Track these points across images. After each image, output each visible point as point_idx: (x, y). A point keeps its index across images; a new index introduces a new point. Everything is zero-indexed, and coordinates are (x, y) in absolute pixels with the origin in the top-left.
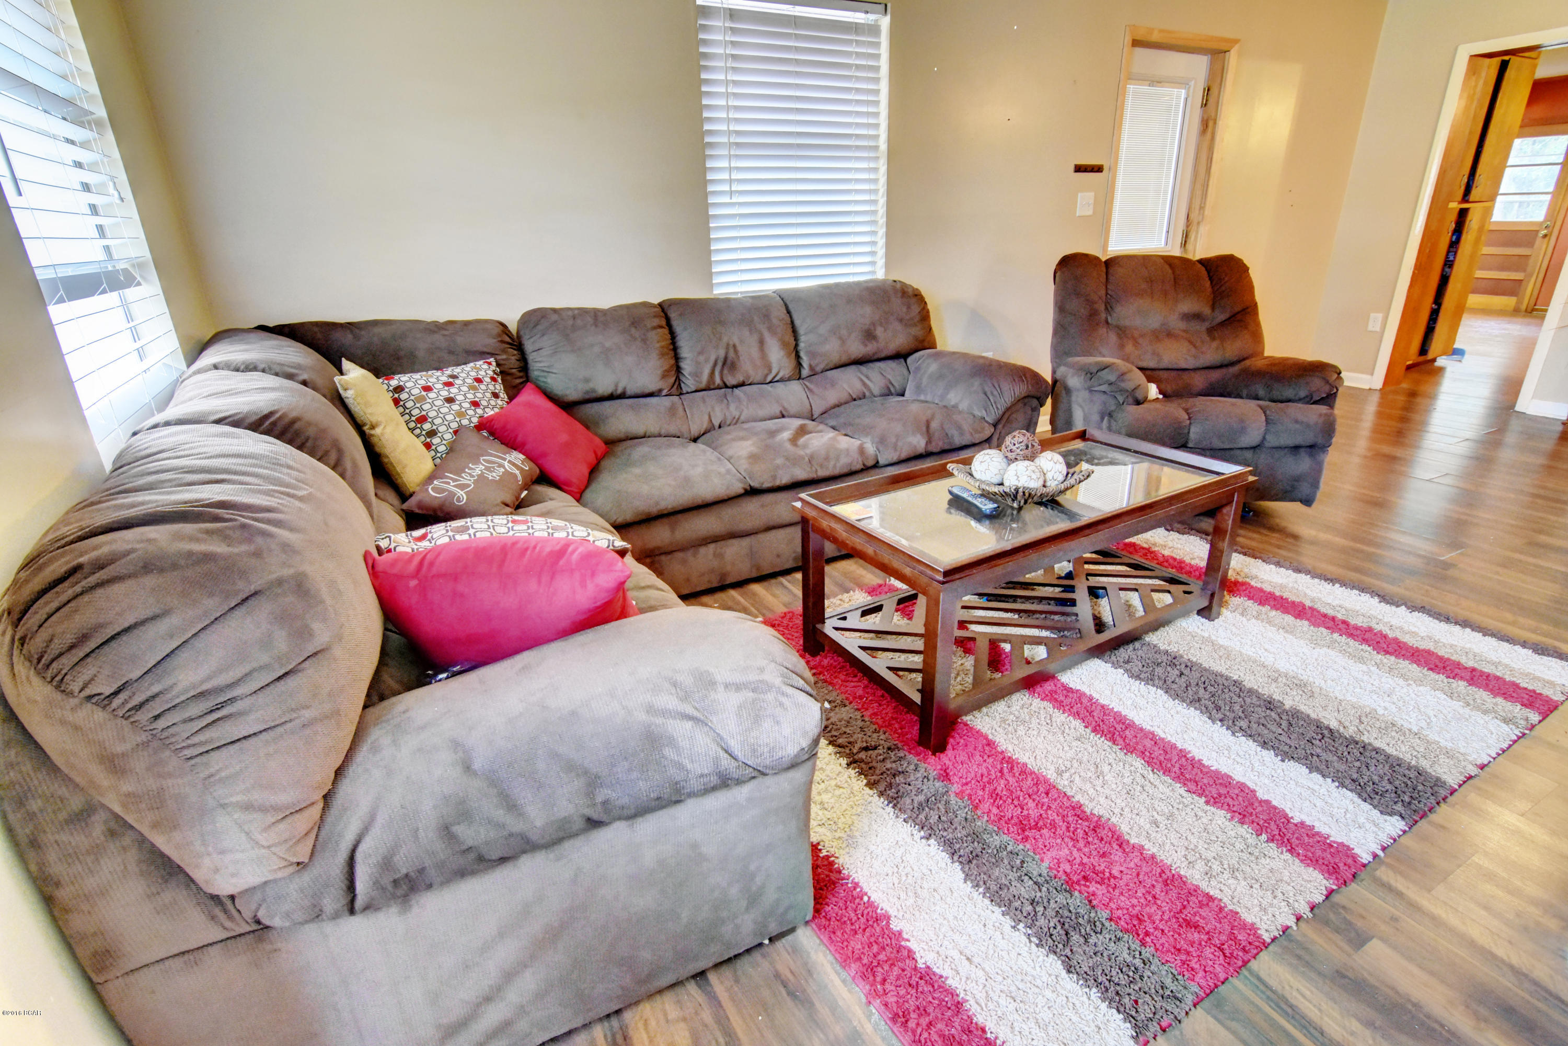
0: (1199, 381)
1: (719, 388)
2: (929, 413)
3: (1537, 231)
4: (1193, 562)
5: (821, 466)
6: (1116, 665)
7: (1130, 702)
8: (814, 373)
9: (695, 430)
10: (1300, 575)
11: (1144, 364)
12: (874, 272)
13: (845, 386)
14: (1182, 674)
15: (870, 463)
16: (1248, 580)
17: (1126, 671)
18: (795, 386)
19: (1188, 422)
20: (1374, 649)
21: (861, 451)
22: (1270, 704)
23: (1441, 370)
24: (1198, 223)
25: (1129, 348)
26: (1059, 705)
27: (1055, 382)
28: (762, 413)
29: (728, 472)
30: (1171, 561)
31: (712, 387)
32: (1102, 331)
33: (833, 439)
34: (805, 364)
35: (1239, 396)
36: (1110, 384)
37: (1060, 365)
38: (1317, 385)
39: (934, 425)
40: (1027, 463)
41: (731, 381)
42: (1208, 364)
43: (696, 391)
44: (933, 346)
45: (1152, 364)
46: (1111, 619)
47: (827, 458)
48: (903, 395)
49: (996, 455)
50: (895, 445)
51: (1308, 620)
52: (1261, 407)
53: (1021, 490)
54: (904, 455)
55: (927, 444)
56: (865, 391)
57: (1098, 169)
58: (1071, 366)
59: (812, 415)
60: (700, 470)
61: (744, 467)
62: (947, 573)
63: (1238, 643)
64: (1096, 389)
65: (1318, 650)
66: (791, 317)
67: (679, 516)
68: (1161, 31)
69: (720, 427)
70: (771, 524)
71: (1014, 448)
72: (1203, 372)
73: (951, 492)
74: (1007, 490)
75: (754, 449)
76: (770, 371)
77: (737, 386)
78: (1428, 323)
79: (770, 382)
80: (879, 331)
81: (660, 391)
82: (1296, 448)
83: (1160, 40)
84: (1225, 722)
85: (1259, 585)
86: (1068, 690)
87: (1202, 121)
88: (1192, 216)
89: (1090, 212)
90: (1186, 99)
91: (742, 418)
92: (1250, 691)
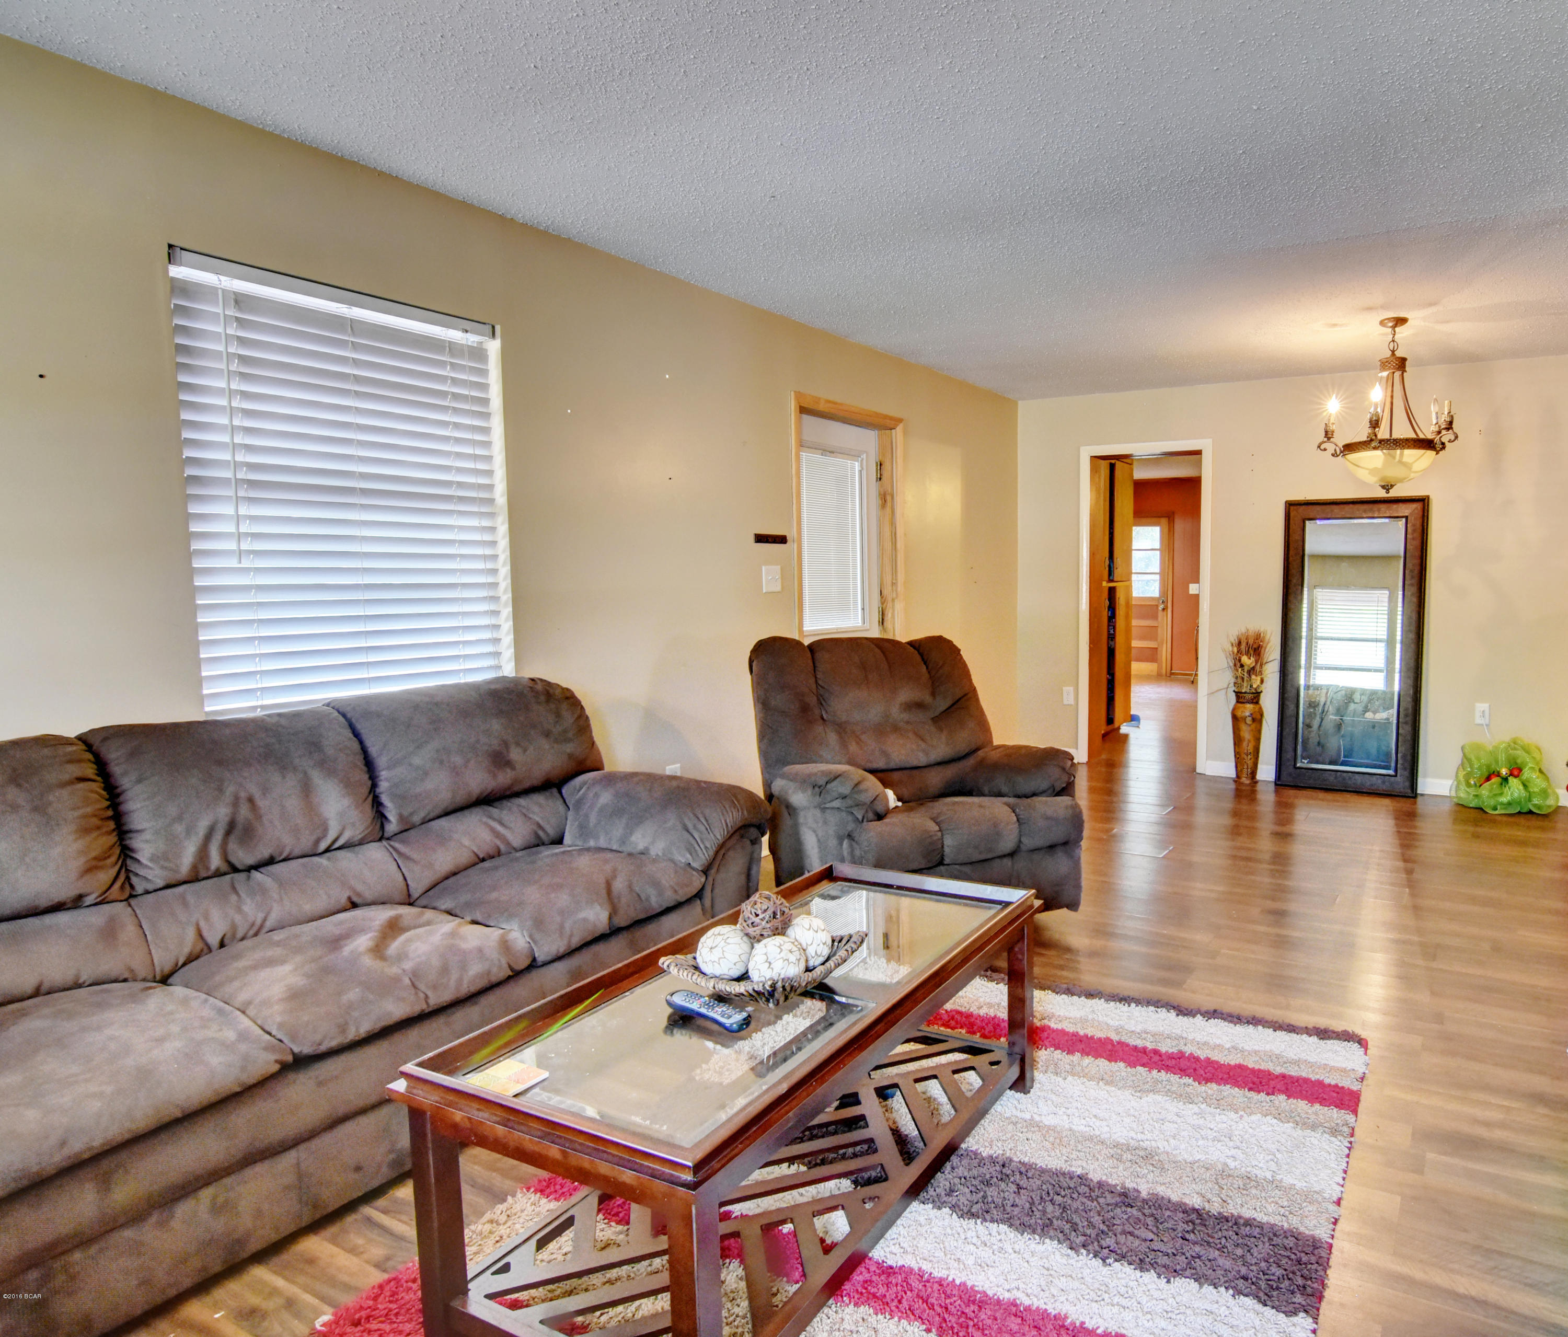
0: (936, 779)
1: (218, 874)
2: (608, 868)
3: (1157, 606)
4: (982, 1012)
5: (435, 988)
6: (939, 1204)
7: (970, 1261)
8: (407, 828)
9: (163, 959)
10: (1094, 1001)
11: (875, 765)
12: (499, 667)
13: (466, 842)
14: (1019, 1187)
15: (522, 964)
16: (1046, 1022)
17: (953, 1208)
18: (376, 853)
19: (939, 834)
20: (1194, 1080)
21: (505, 945)
22: (1126, 1198)
23: (1126, 736)
24: (893, 600)
25: (853, 747)
26: (882, 1304)
27: (770, 797)
28: (309, 908)
29: (243, 1036)
30: (958, 1017)
31: (203, 874)
32: (819, 729)
33: (453, 934)
34: (392, 814)
35: (981, 794)
36: (844, 797)
37: (775, 776)
38: (1054, 775)
39: (619, 885)
40: (779, 939)
41: (243, 857)
42: (939, 760)
43: (168, 887)
44: (598, 767)
45: (880, 764)
46: (916, 1132)
47: (445, 970)
48: (559, 841)
49: (732, 934)
50: (562, 927)
51: (1122, 1060)
52: (1008, 805)
53: (780, 984)
54: (576, 941)
55: (610, 918)
56: (498, 843)
57: (782, 540)
58: (793, 778)
59: (409, 895)
60: (173, 1046)
61: (279, 1019)
62: (698, 1167)
63: (1065, 1117)
64: (827, 806)
65: (1145, 1099)
66: (361, 742)
67: (124, 1155)
68: (828, 402)
69: (222, 945)
70: (342, 1111)
71: (757, 920)
72: (939, 768)
73: (669, 1004)
74: (759, 988)
75: (298, 981)
76: (325, 830)
77: (257, 867)
78: (1108, 694)
79: (327, 850)
80: (515, 754)
81: (80, 897)
82: (1052, 847)
83: (826, 410)
84: (1090, 1247)
85: (1059, 1026)
86: (888, 1271)
87: (880, 494)
88: (885, 592)
89: (779, 588)
90: (861, 471)
91: (269, 924)
92: (1100, 1184)
